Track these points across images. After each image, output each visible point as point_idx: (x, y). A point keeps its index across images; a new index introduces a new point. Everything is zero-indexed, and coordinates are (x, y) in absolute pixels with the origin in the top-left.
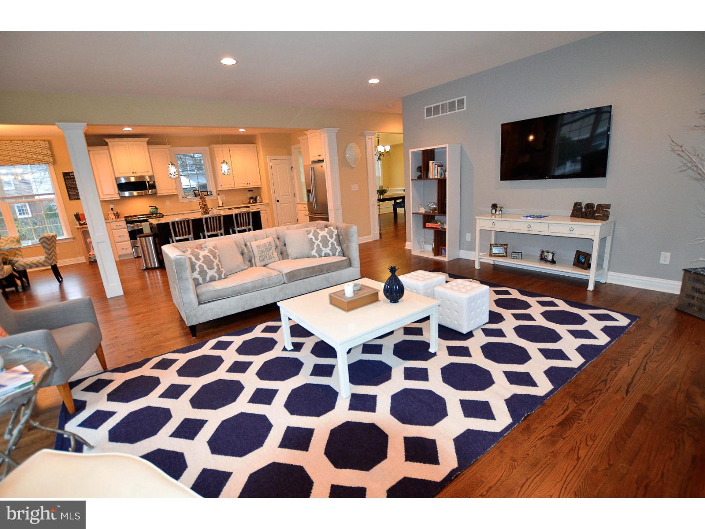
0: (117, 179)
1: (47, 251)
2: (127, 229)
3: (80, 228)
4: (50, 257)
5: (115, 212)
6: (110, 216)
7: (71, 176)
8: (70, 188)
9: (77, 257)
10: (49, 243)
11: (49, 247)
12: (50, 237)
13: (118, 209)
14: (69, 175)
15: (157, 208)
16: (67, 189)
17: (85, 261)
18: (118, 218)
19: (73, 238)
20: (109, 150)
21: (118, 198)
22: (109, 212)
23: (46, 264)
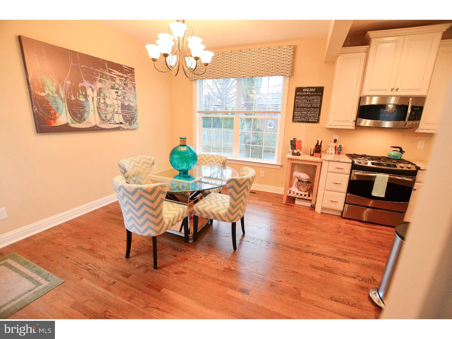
0: (361, 99)
1: (232, 201)
2: (348, 176)
3: (291, 159)
4: (233, 211)
5: (338, 146)
6: (330, 150)
7: (304, 92)
8: (298, 107)
9: (278, 186)
10: (238, 189)
11: (236, 197)
12: (243, 181)
13: (342, 142)
14: (302, 92)
15: (401, 151)
16: (295, 107)
17: (283, 194)
18: (339, 153)
19: (281, 166)
20: (367, 52)
21: (351, 128)
22: (330, 144)
23: (226, 218)
